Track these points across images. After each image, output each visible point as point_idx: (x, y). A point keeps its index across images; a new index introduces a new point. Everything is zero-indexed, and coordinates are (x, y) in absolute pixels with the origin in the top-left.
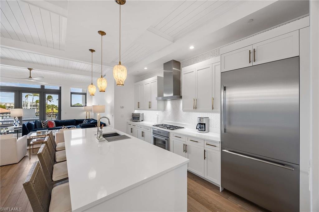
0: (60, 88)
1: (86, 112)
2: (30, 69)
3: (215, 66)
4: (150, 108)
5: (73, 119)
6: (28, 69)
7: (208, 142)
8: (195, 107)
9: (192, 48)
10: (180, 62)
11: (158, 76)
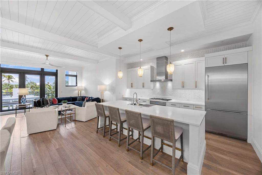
0: (57, 70)
1: (78, 91)
2: (47, 56)
3: (197, 63)
4: (143, 87)
5: (70, 97)
6: (45, 56)
7: (196, 106)
8: (183, 86)
9: (183, 51)
10: (168, 57)
11: (151, 66)
